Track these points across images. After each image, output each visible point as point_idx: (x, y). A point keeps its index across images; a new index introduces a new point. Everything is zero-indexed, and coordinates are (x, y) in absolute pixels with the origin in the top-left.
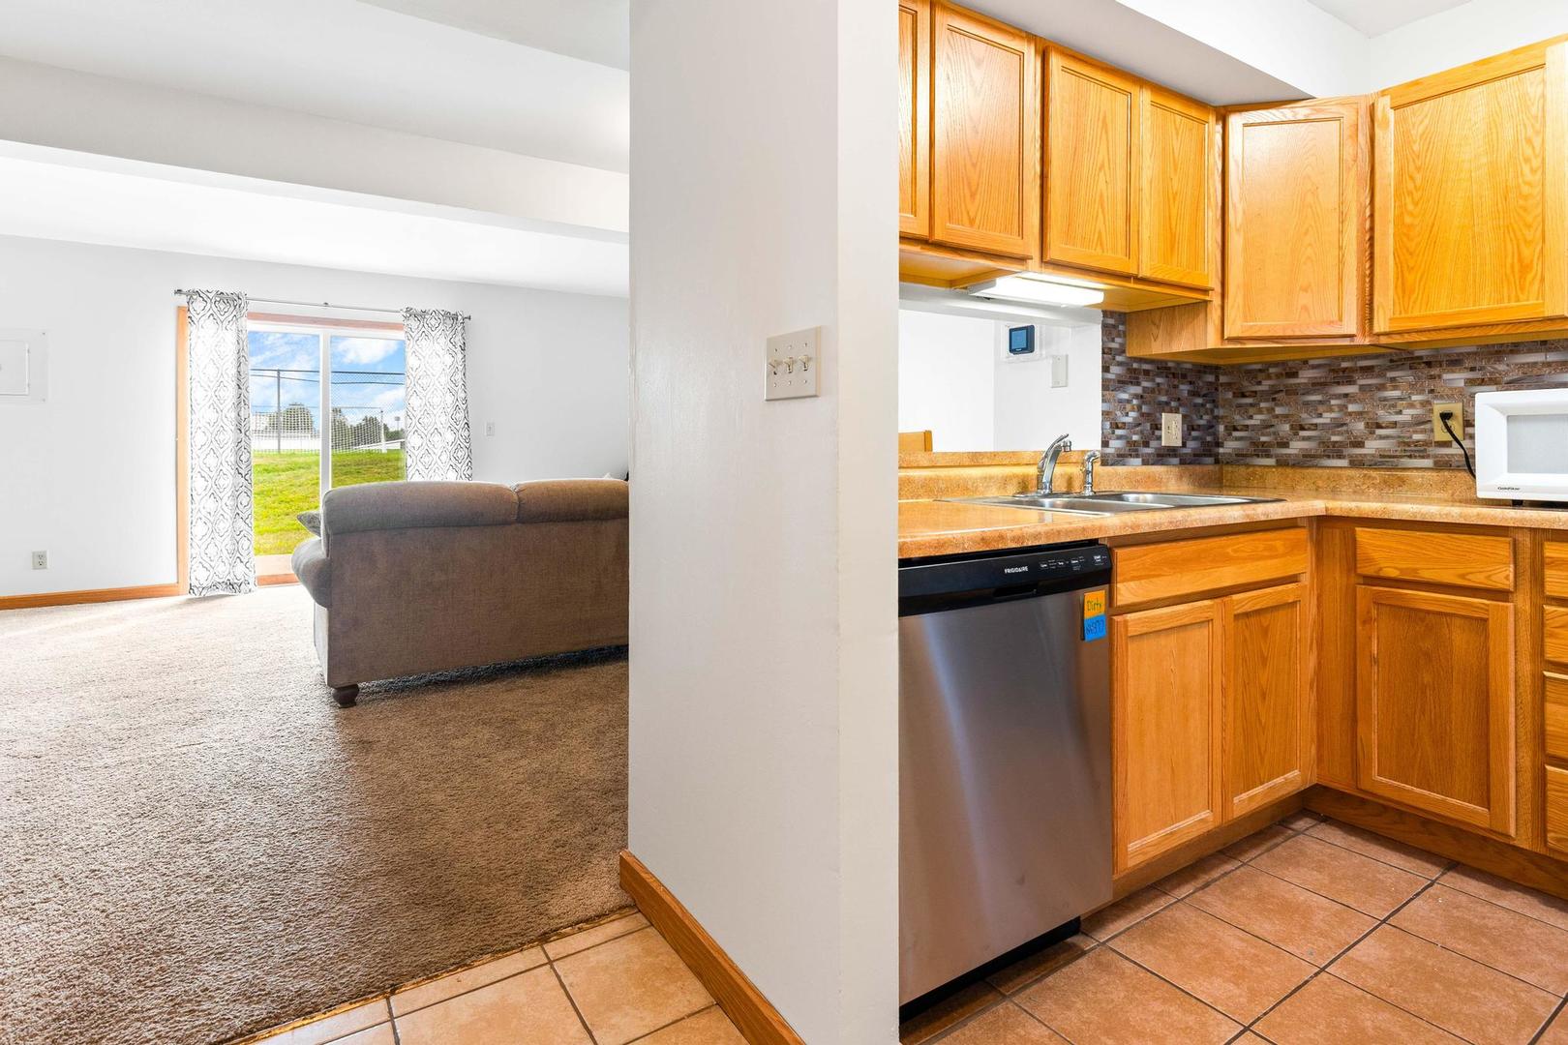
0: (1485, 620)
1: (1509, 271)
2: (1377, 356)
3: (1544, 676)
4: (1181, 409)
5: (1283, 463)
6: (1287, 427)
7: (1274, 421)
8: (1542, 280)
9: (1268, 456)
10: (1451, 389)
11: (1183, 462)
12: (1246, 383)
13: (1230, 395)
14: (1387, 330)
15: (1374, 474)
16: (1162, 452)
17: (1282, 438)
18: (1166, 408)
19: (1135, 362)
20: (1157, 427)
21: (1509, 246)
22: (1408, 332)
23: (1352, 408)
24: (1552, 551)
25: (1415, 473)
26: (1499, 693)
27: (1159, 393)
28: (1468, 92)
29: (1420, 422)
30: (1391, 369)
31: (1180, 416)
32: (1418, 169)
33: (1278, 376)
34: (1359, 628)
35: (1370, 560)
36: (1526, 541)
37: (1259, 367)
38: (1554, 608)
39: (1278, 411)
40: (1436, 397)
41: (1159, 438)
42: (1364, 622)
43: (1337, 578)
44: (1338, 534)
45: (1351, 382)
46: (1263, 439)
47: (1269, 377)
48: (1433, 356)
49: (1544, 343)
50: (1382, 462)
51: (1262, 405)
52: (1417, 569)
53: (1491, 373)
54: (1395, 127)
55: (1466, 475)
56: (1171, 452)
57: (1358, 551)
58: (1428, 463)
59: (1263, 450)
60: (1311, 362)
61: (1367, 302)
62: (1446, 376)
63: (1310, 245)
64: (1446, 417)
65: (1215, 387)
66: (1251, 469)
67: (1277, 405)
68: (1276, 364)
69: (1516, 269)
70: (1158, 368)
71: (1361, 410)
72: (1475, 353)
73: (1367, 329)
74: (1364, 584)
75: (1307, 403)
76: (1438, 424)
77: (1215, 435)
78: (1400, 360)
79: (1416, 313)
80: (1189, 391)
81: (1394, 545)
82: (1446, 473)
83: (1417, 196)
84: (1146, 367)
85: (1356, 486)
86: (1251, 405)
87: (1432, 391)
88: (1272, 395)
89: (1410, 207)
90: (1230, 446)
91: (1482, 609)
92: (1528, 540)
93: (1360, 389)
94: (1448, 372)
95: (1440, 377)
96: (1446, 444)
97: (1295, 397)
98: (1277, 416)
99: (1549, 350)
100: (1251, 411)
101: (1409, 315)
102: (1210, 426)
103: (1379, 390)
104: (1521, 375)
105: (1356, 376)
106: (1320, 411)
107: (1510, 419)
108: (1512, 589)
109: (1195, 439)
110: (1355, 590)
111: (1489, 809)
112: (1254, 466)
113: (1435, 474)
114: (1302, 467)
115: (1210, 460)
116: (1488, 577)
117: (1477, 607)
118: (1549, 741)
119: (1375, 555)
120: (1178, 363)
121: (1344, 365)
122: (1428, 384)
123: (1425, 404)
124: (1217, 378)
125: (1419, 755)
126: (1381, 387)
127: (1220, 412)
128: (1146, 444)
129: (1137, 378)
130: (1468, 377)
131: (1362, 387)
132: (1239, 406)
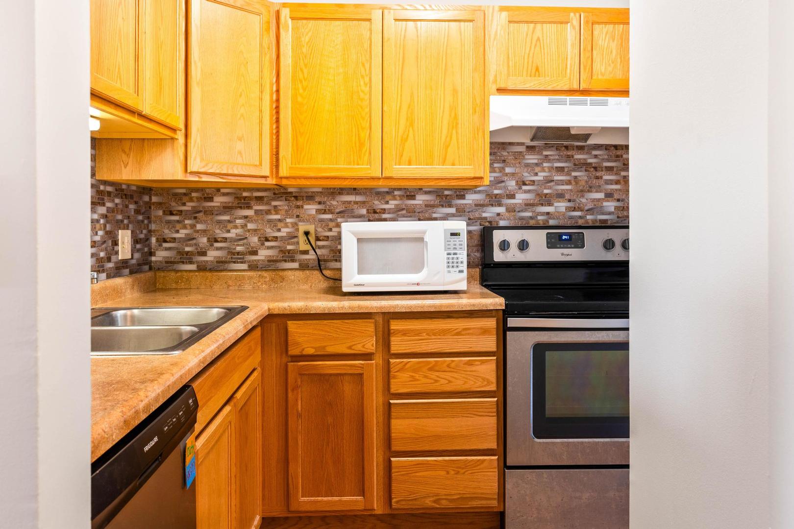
0: (361, 375)
1: (354, 145)
2: (265, 190)
3: (390, 404)
4: (130, 226)
5: (202, 268)
6: (205, 240)
7: (196, 235)
8: (370, 153)
9: (191, 263)
10: (308, 215)
11: (132, 273)
12: (173, 204)
13: (160, 213)
14: (288, 175)
15: (265, 274)
16: (119, 265)
17: (201, 248)
18: (122, 226)
19: (102, 184)
20: (115, 243)
21: (354, 130)
22: (300, 178)
23: (250, 226)
24: (395, 325)
25: (290, 273)
26: (369, 420)
27: (117, 213)
28: (333, 22)
29: (292, 237)
30: (274, 199)
31: (130, 231)
32: (306, 65)
33: (199, 199)
34: (290, 394)
35: (297, 344)
36: (380, 320)
37: (183, 191)
38: (395, 360)
39: (199, 227)
40: (300, 221)
41: (117, 253)
42: (293, 390)
43: (275, 360)
44: (274, 328)
45: (249, 207)
46: (187, 249)
47: (191, 200)
48: (298, 192)
49: (355, 189)
50: (271, 265)
51: (187, 222)
52: (326, 346)
53: (330, 206)
54: (292, 31)
55: (318, 272)
56: (124, 263)
57: (290, 338)
58: (295, 265)
59: (186, 258)
60: (222, 191)
61: (274, 153)
62: (306, 207)
63: (243, 105)
64: (307, 234)
65: (149, 205)
66: (179, 274)
67: (197, 222)
68: (197, 190)
69: (357, 145)
70: (116, 190)
71: (256, 228)
72: (321, 192)
73: (274, 173)
74: (292, 362)
75: (219, 222)
76: (302, 238)
77: (149, 246)
78: (280, 193)
79: (305, 166)
80: (135, 209)
81: (310, 331)
82: (307, 272)
83: (305, 84)
84: (109, 189)
85: (254, 283)
86: (178, 222)
87: (298, 216)
88: (194, 214)
89: (301, 91)
90: (160, 255)
91: (360, 367)
92: (381, 319)
93: (255, 213)
94: (307, 204)
95: (302, 207)
96: (306, 252)
97: (210, 217)
98: (198, 231)
99: (357, 194)
100: (178, 226)
101: (301, 166)
102: (147, 239)
103: (267, 214)
104: (344, 209)
105: (252, 203)
106: (229, 228)
107: (359, 240)
108: (374, 352)
109: (138, 251)
110: (286, 366)
111: (364, 497)
112: (181, 271)
113: (301, 273)
114: (217, 271)
115: (146, 267)
116: (363, 346)
117: (358, 367)
118: (393, 443)
119: (300, 340)
120: (128, 185)
121: (245, 194)
122: (296, 212)
123: (295, 225)
124: (151, 199)
125: (326, 474)
126: (268, 212)
127: (153, 227)
128: (109, 260)
129: (103, 199)
130: (318, 208)
131: (257, 212)
132: (169, 222)
